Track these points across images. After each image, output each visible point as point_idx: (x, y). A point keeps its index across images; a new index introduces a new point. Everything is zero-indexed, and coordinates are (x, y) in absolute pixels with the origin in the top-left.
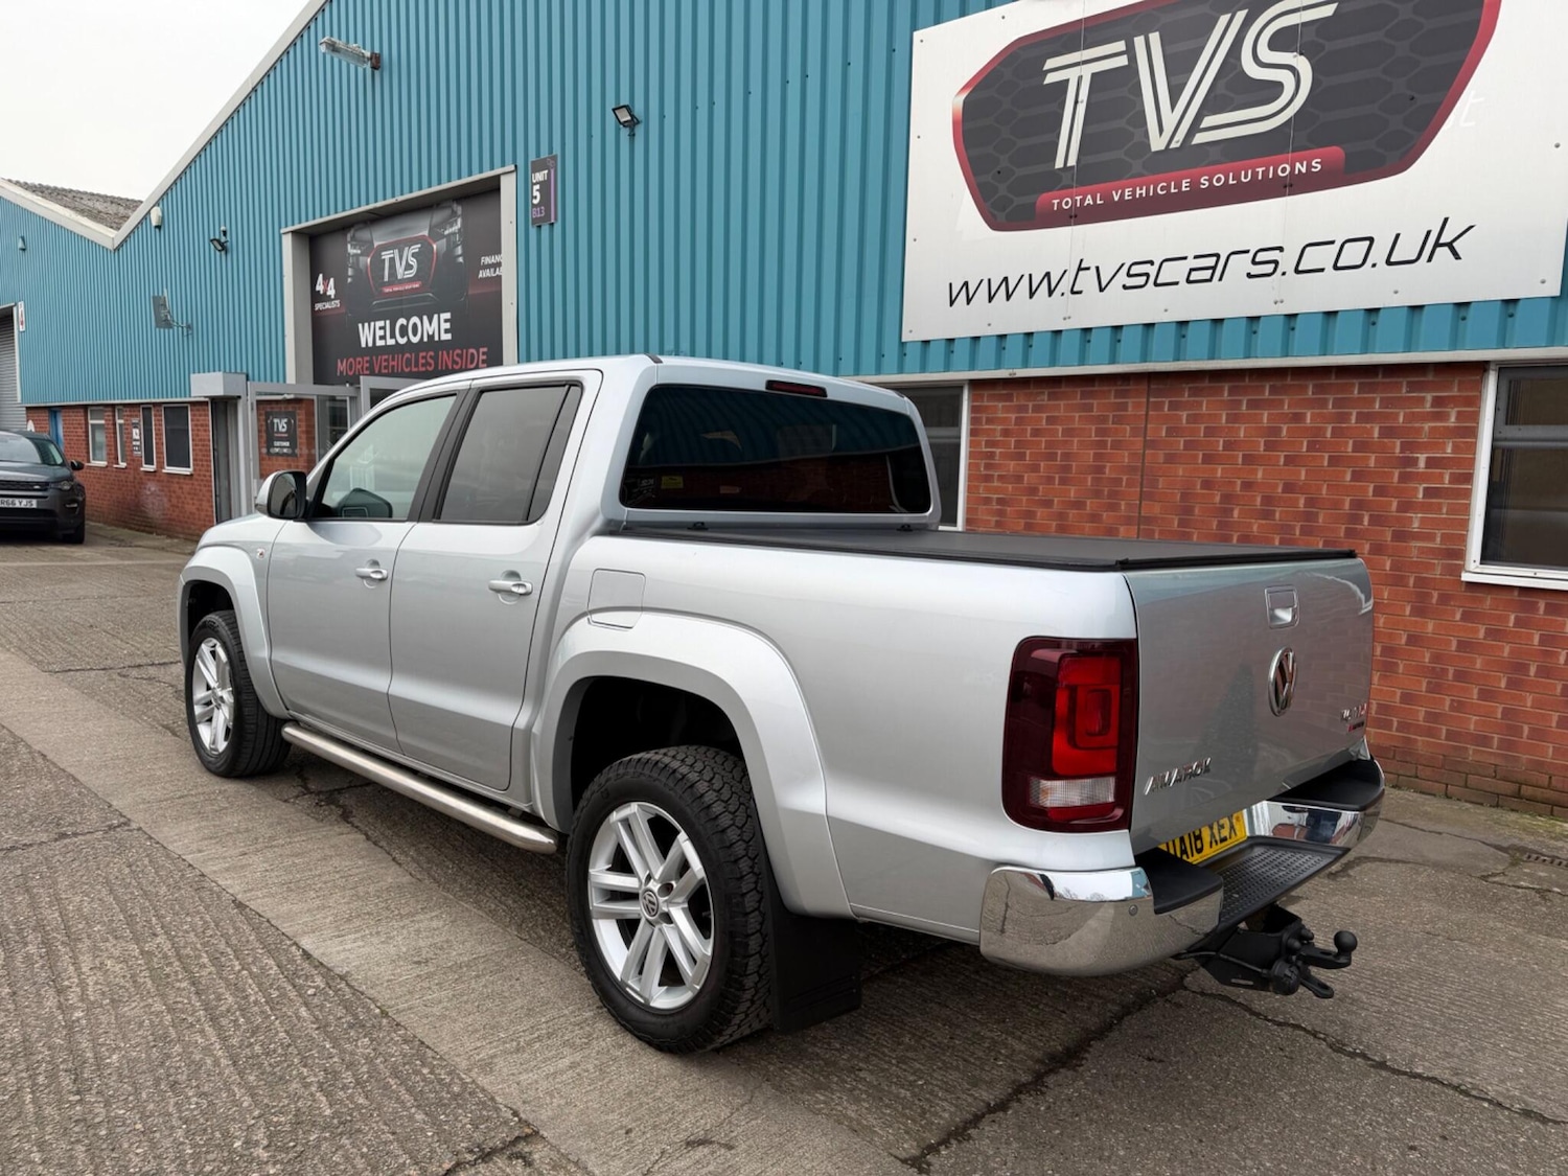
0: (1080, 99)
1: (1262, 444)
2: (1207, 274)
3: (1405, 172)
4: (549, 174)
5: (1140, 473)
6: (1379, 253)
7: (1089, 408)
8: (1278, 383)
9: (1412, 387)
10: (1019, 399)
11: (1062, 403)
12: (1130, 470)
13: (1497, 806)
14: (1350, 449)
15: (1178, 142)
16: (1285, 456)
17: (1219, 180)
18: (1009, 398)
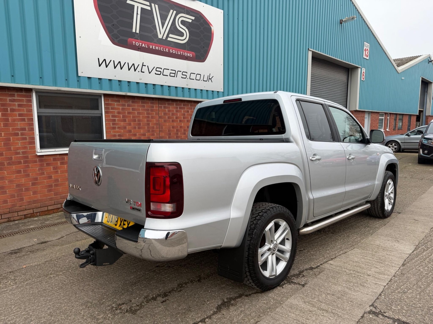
0: (138, 13)
1: (182, 117)
2: (174, 75)
5: (159, 125)
6: (202, 79)
7: (144, 106)
11: (136, 104)
12: (156, 124)
15: (164, 38)
17: (174, 52)
18: (119, 101)
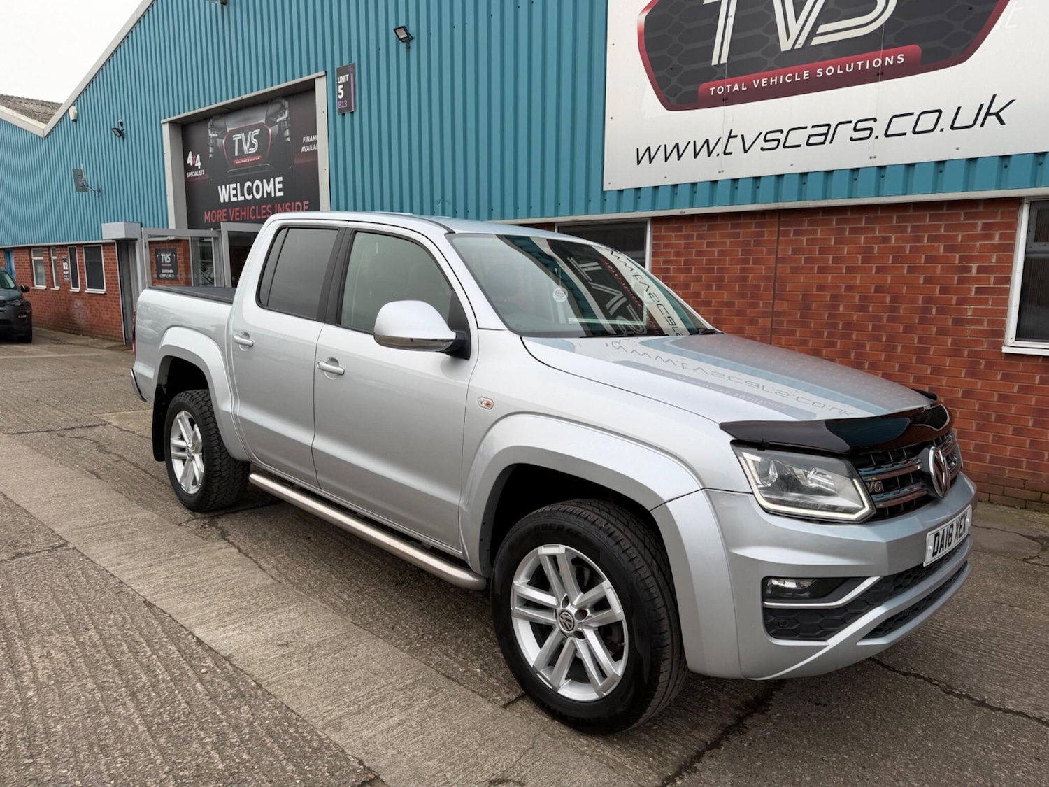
0: (729, 15)
1: (860, 259)
2: (821, 139)
3: (964, 63)
4: (349, 77)
5: (773, 281)
6: (946, 121)
7: (737, 235)
8: (872, 215)
9: (968, 217)
10: (687, 229)
11: (717, 232)
12: (766, 278)
13: (1025, 508)
14: (923, 262)
15: (800, 44)
16: (877, 267)
17: (830, 71)
18: (680, 229)
